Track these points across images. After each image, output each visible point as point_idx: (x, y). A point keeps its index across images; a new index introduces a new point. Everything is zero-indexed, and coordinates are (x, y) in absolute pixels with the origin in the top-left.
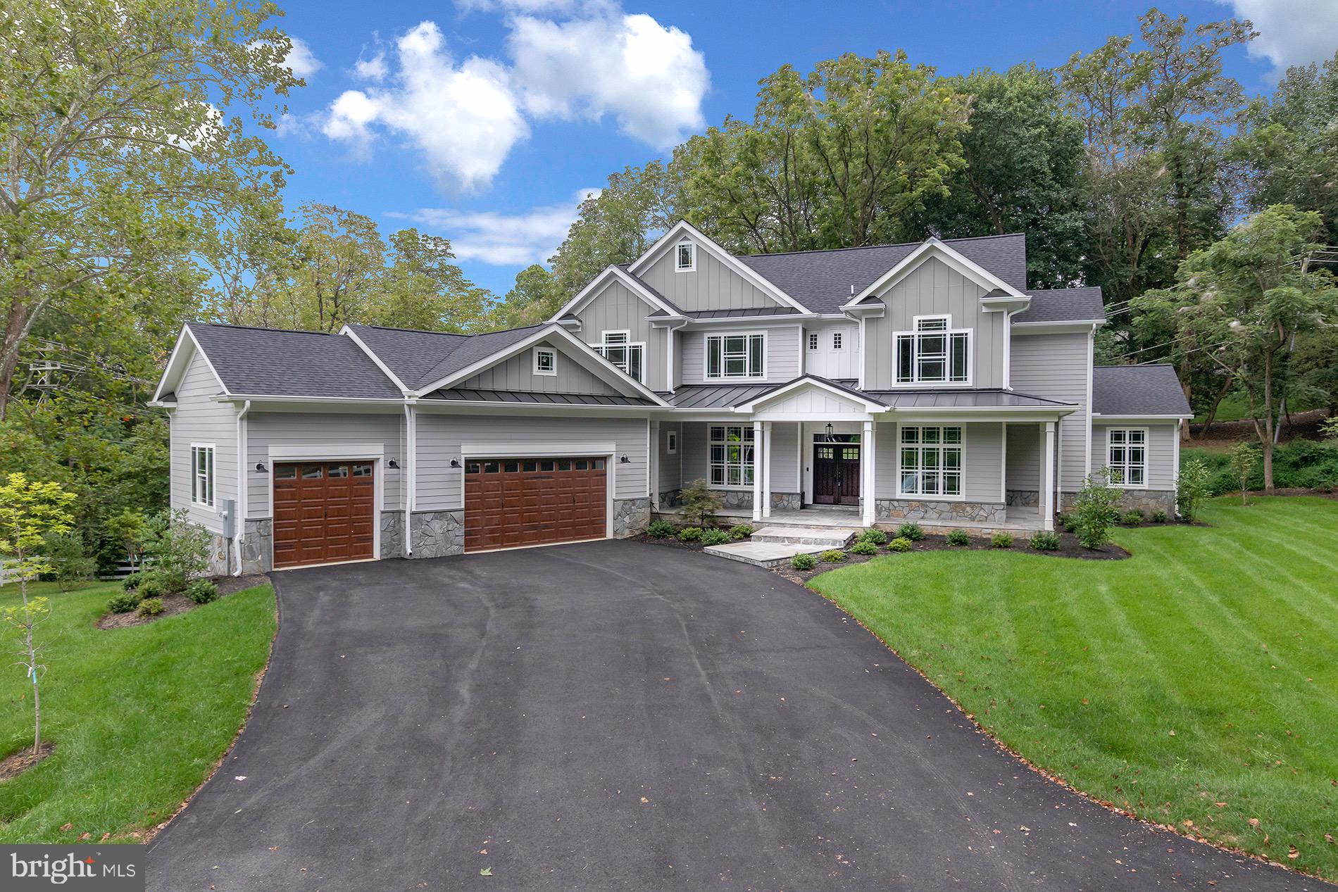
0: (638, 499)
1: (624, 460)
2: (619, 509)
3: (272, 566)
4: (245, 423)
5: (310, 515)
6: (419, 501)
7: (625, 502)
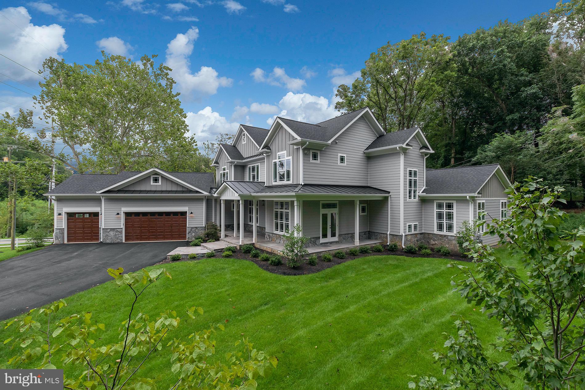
0: (199, 227)
1: (192, 213)
2: (190, 230)
3: (66, 242)
4: (56, 202)
5: (79, 228)
6: (106, 225)
7: (192, 228)
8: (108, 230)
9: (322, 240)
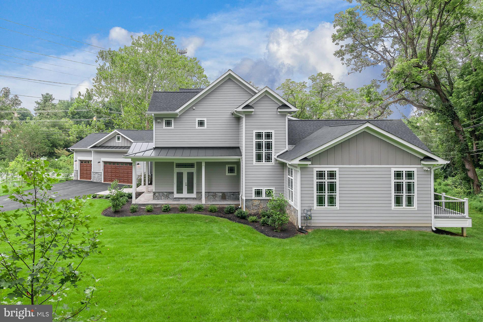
3: (79, 179)
4: (75, 153)
6: (94, 170)
8: (95, 173)
9: (176, 195)
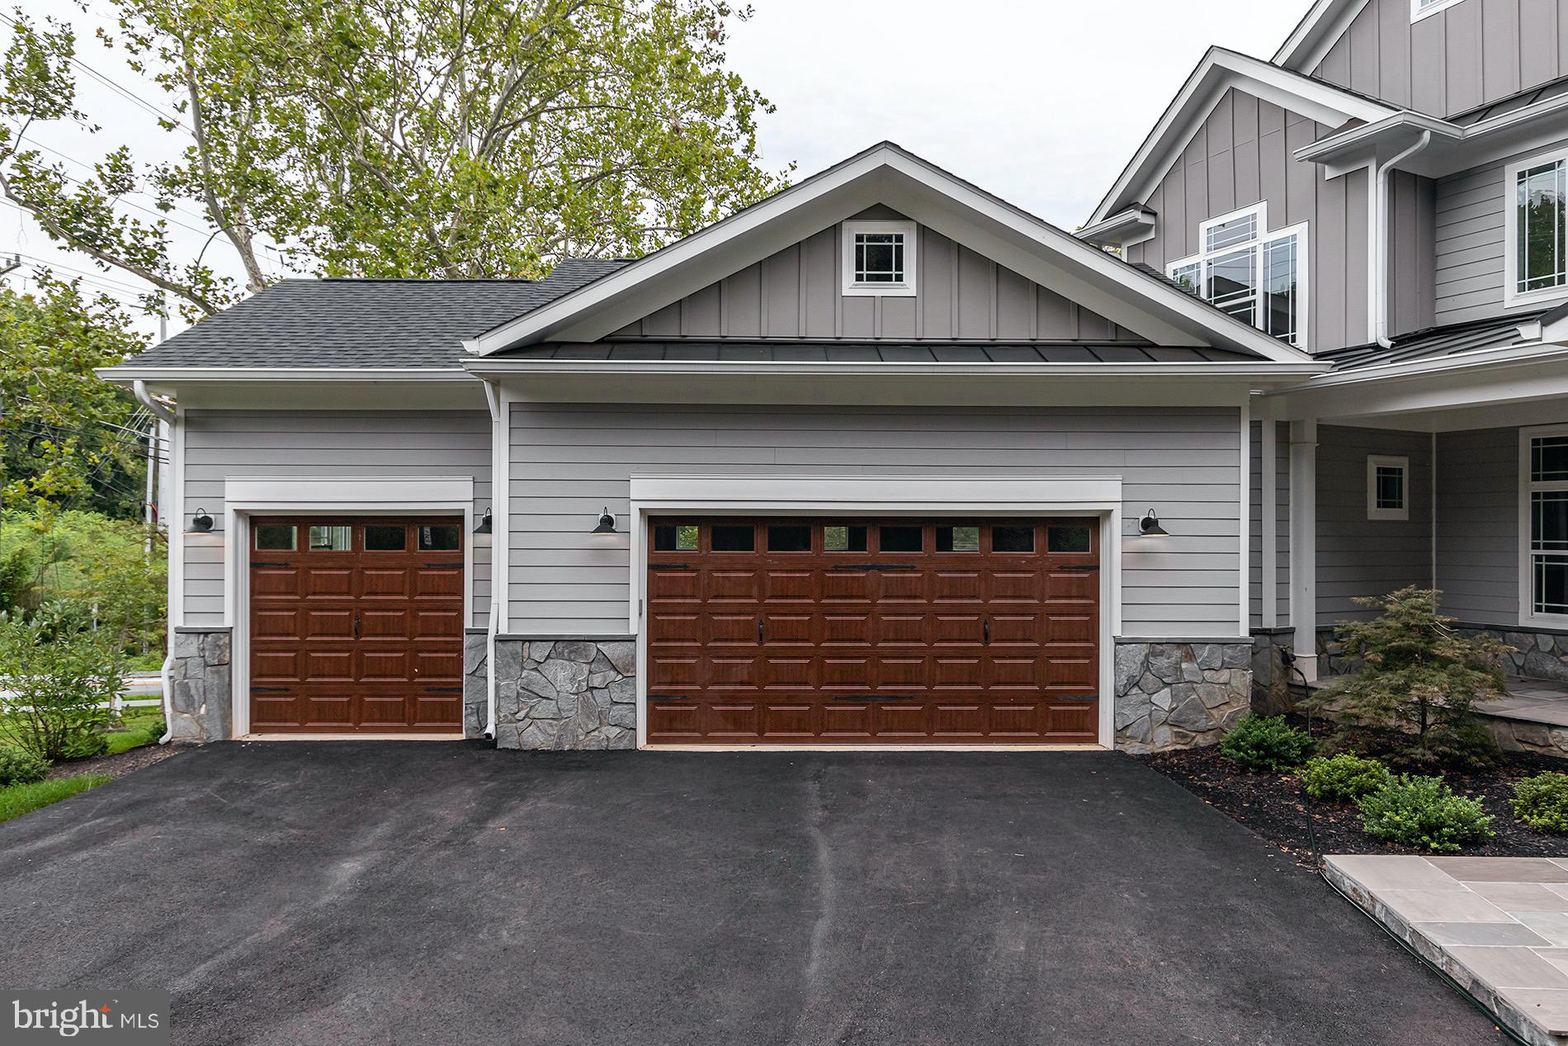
0: (1204, 643)
1: (1150, 526)
2: (1133, 667)
3: (241, 729)
4: (180, 431)
5: (325, 628)
6: (522, 610)
7: (1156, 647)
8: (539, 652)
